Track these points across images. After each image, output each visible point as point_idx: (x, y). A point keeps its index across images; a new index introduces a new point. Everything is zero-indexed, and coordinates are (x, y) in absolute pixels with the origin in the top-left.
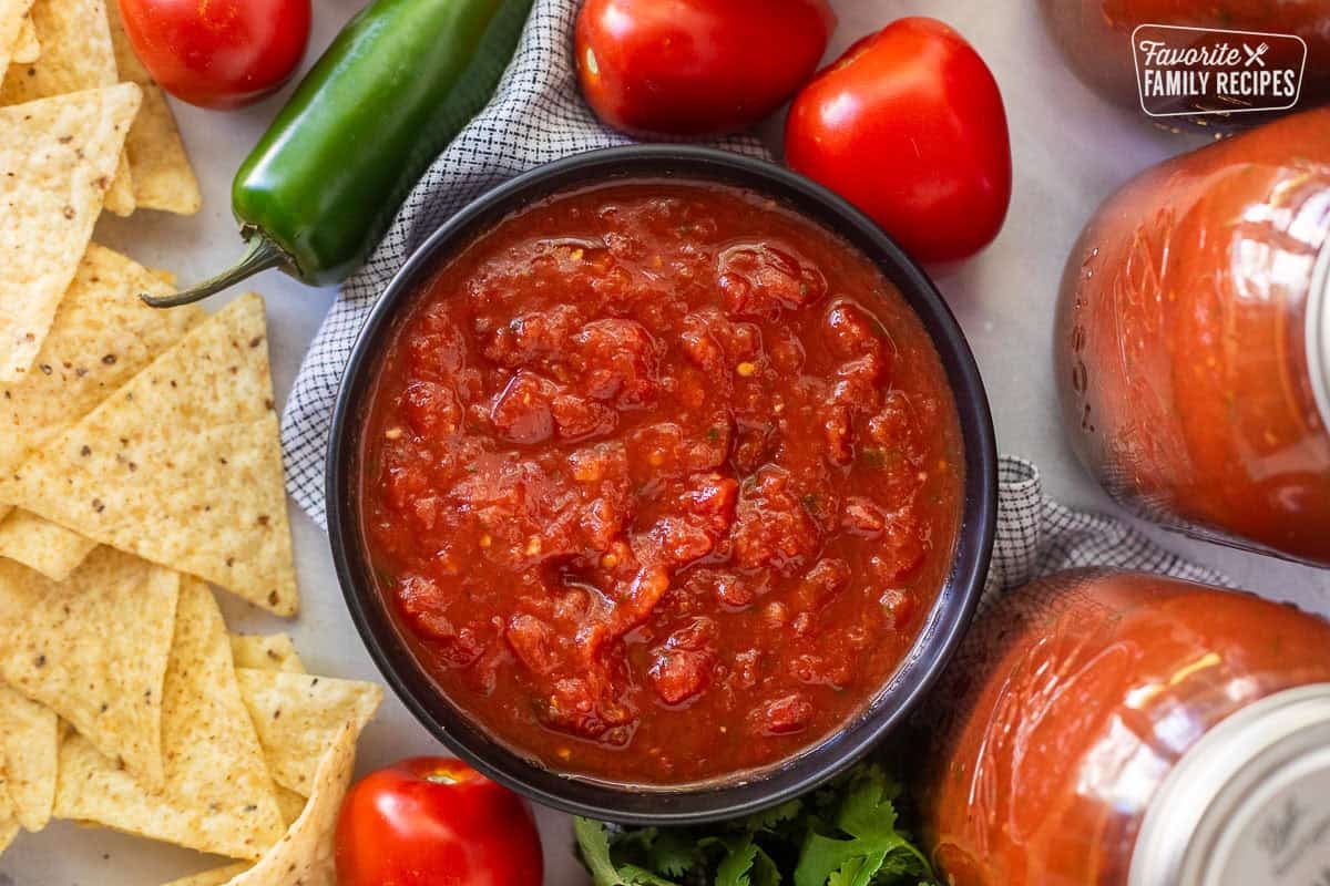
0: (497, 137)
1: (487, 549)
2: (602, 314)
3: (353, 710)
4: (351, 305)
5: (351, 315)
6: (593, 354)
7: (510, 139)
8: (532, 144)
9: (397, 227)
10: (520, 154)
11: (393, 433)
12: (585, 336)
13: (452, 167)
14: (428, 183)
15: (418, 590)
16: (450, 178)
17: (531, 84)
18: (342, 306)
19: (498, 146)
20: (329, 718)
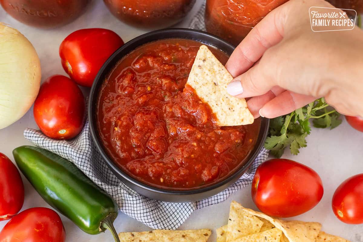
0: (81, 156)
1: (194, 156)
2: (133, 123)
3: (238, 209)
4: (124, 205)
5: (127, 205)
6: (144, 126)
7: (82, 153)
8: (84, 149)
9: (104, 187)
10: (86, 152)
11: (162, 180)
12: (138, 127)
13: (88, 169)
14: (92, 176)
15: (205, 175)
16: (91, 170)
17: (67, 148)
18: (124, 208)
19: (83, 156)
20: (241, 216)
